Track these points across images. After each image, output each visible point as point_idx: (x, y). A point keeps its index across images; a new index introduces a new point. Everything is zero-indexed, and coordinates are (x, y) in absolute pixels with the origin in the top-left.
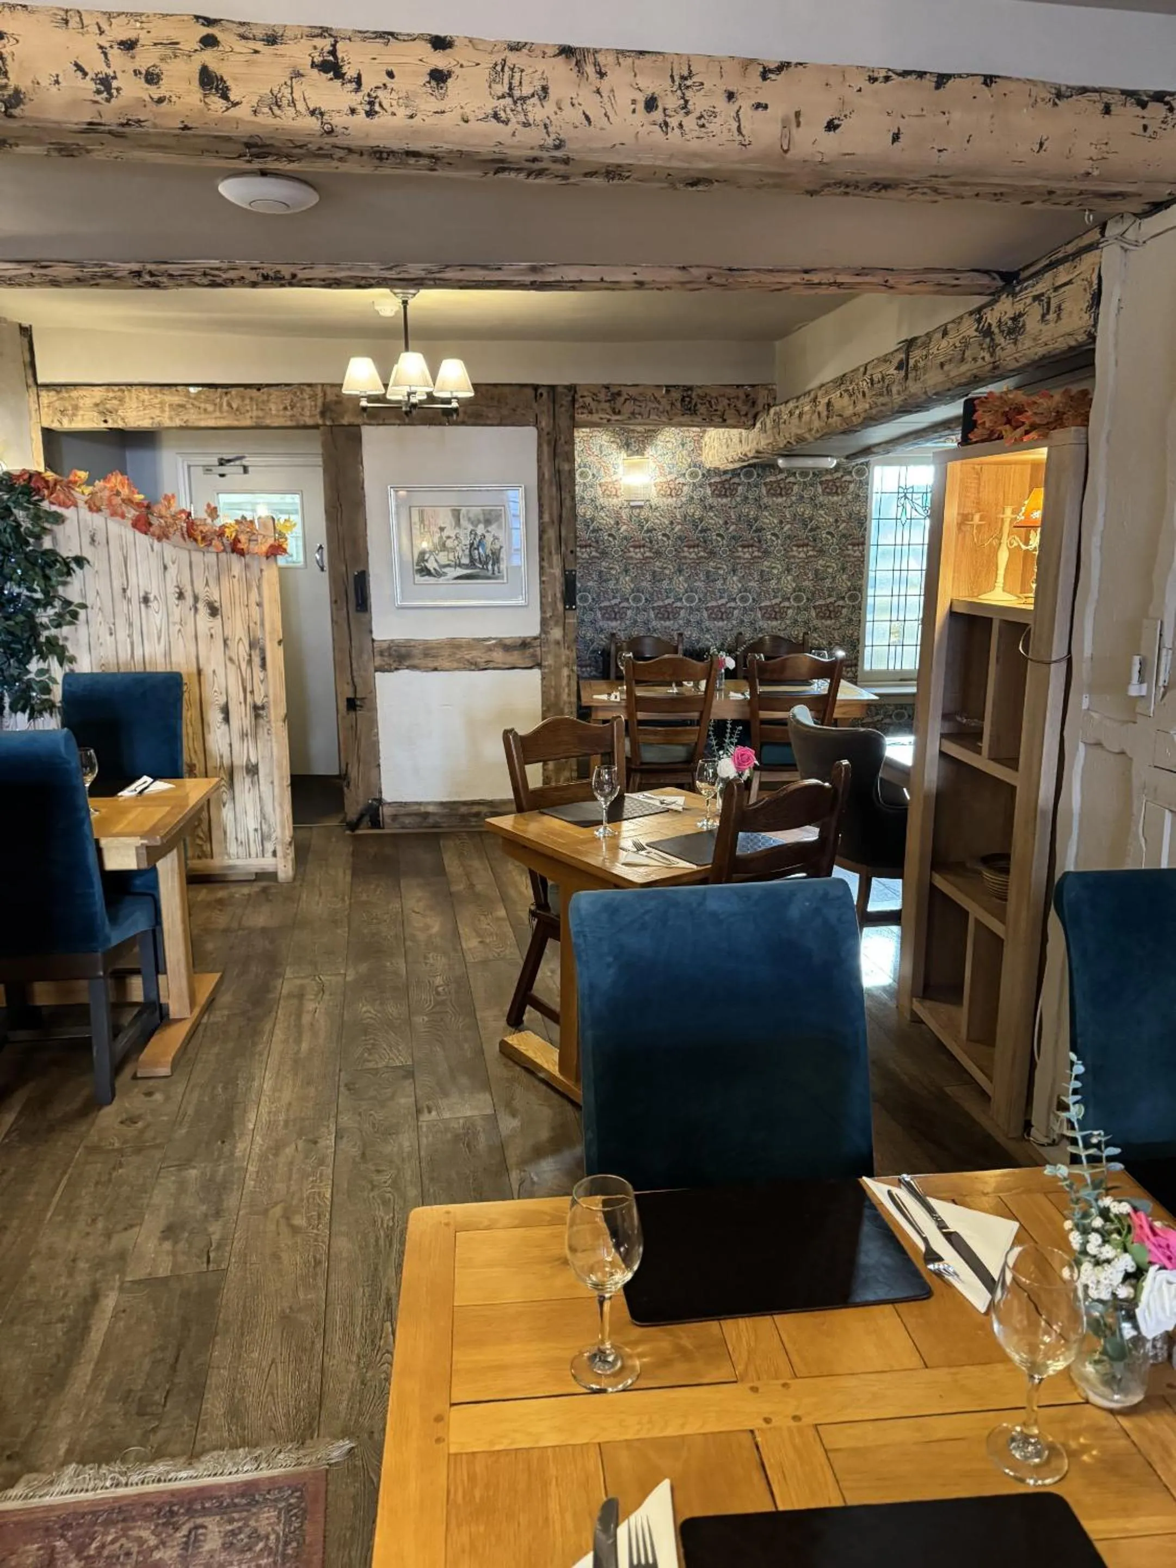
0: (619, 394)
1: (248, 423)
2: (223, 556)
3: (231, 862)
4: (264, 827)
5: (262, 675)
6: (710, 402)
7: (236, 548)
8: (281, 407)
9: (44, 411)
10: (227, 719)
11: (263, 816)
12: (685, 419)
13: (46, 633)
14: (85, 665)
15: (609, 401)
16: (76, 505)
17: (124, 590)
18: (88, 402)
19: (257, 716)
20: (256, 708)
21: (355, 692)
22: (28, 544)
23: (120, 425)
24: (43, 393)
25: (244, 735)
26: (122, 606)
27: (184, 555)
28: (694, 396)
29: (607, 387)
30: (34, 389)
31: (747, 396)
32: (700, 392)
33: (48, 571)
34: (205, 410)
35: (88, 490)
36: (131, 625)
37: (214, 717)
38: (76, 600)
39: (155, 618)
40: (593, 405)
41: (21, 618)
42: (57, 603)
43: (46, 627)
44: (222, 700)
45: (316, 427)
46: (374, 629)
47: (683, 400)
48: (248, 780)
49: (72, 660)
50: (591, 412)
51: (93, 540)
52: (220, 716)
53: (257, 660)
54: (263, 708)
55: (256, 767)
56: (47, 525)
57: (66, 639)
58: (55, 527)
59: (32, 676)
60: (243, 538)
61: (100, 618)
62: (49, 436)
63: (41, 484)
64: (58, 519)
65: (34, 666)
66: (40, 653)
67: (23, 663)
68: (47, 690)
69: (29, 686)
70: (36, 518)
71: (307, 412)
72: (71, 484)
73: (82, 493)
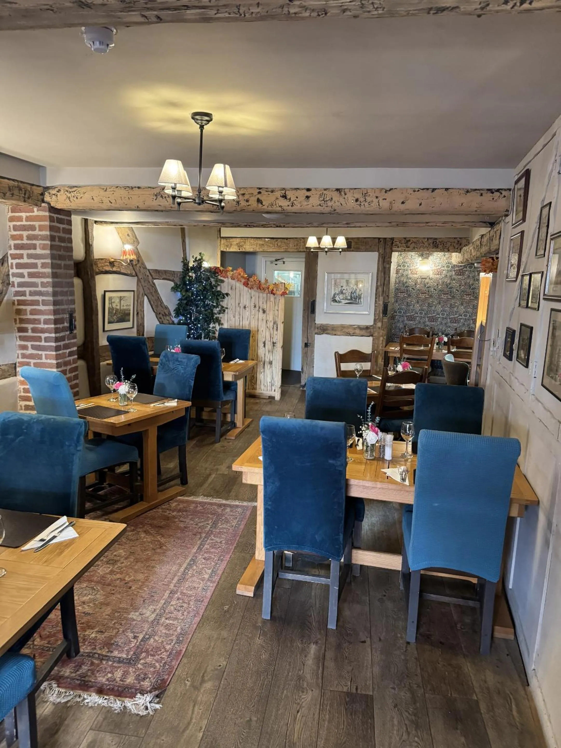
0: (409, 241)
1: (283, 250)
2: (268, 295)
3: (262, 392)
4: (273, 382)
5: (276, 333)
6: (444, 244)
7: (272, 293)
8: (293, 245)
9: (222, 245)
11: (272, 378)
12: (434, 250)
13: (216, 316)
14: (225, 326)
15: (405, 243)
16: (228, 277)
17: (239, 304)
18: (235, 243)
19: (274, 346)
20: (274, 343)
21: (308, 341)
22: (213, 288)
23: (244, 250)
24: (222, 240)
25: (269, 351)
26: (238, 309)
27: (257, 294)
28: (437, 242)
29: (405, 238)
30: (219, 239)
31: (458, 242)
32: (441, 240)
33: (218, 297)
34: (270, 246)
35: (232, 273)
36: (240, 315)
37: (261, 344)
38: (225, 306)
39: (247, 313)
40: (399, 245)
41: (209, 311)
42: (220, 307)
43: (216, 314)
44: (264, 340)
45: (304, 252)
46: (316, 319)
47: (433, 243)
48: (269, 366)
49: (222, 324)
50: (398, 247)
51: (231, 288)
52: (263, 345)
53: (275, 328)
54: (275, 343)
55: (272, 362)
56: (219, 283)
57: (221, 318)
58: (222, 284)
59: (211, 328)
60: (275, 289)
61: (231, 312)
62: (223, 253)
63: (219, 271)
64: (223, 281)
65: (211, 325)
66: (213, 321)
67: (209, 324)
68: (214, 333)
69: (209, 332)
70: (216, 281)
71: (301, 247)
72: (227, 271)
73: (230, 274)
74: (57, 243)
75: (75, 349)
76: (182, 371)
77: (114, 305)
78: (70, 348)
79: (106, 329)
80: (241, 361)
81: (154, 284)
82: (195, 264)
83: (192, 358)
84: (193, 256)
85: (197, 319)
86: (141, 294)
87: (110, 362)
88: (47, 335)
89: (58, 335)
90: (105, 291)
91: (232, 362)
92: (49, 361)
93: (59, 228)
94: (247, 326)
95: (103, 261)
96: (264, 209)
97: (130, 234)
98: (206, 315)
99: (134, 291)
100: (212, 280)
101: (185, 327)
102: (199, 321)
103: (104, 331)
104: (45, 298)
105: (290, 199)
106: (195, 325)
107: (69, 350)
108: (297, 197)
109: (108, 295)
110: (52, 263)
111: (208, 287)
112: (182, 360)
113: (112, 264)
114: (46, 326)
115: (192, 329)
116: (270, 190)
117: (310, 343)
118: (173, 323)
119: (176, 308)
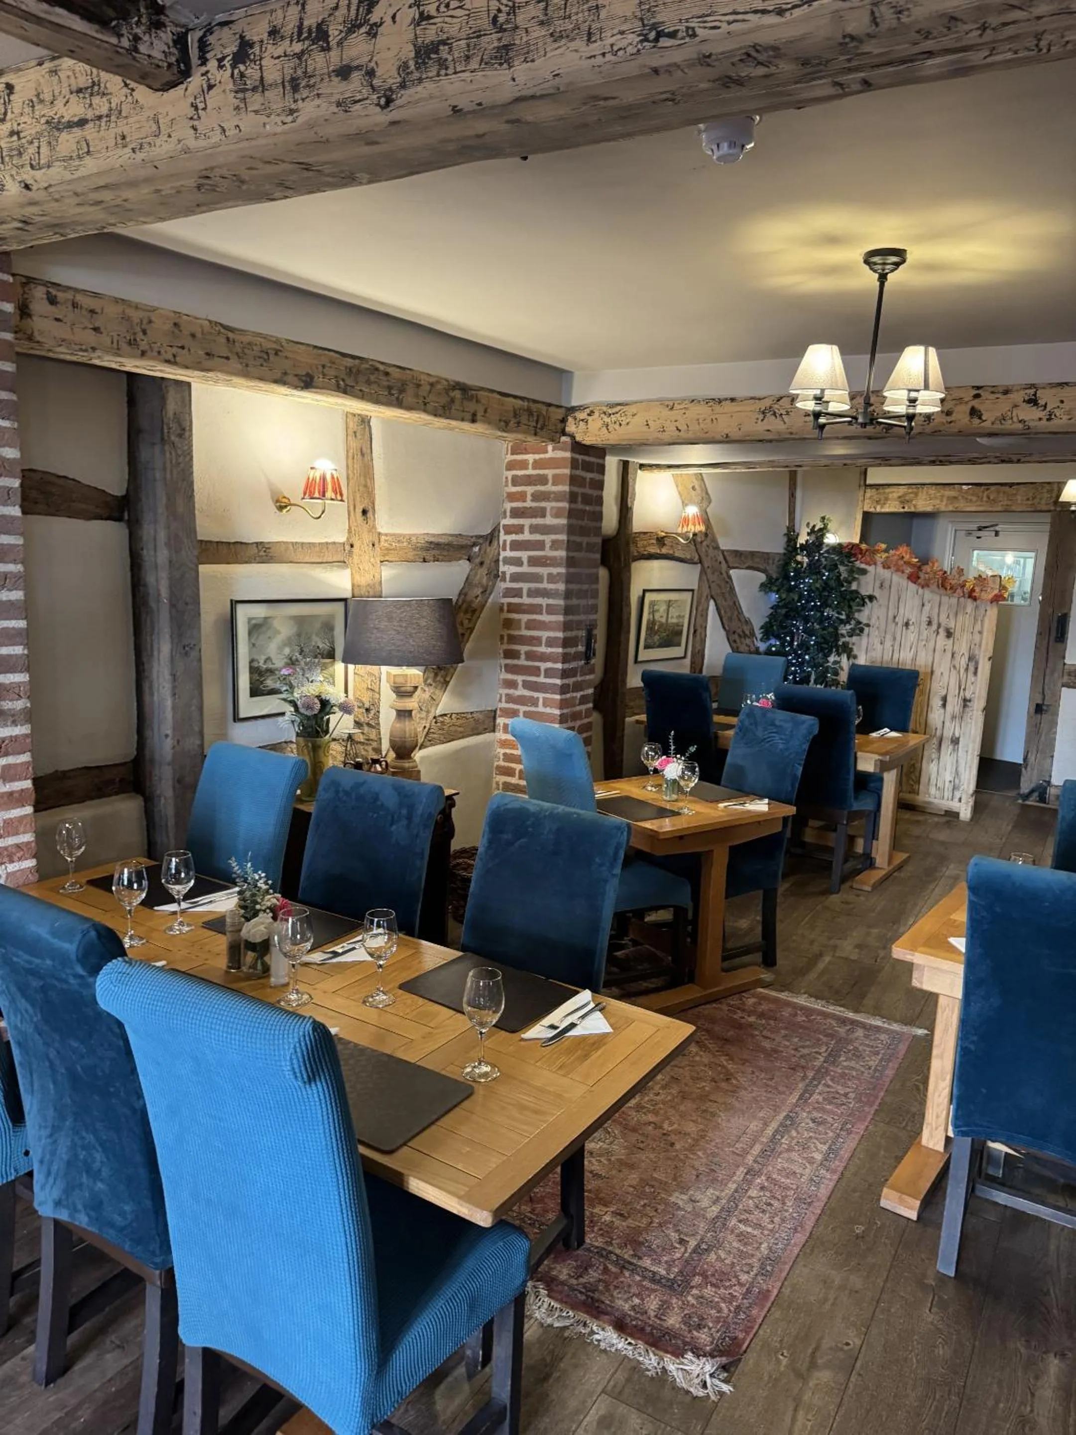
1: (1000, 509)
2: (962, 599)
3: (932, 800)
4: (957, 781)
5: (973, 679)
7: (971, 596)
8: (1025, 498)
9: (867, 501)
10: (944, 705)
11: (957, 773)
13: (843, 640)
14: (862, 660)
16: (875, 564)
17: (895, 617)
18: (895, 495)
19: (965, 706)
20: (965, 701)
21: (1044, 699)
22: (843, 586)
23: (913, 510)
24: (868, 490)
25: (953, 717)
26: (891, 627)
27: (937, 598)
30: (864, 488)
33: (851, 603)
34: (971, 501)
35: (885, 555)
36: (895, 639)
37: (936, 702)
38: (865, 621)
39: (911, 636)
41: (831, 630)
42: (853, 622)
43: (844, 636)
44: (944, 693)
45: (1055, 512)
46: (1067, 655)
48: (951, 747)
49: (855, 657)
51: (882, 586)
52: (941, 703)
53: (971, 669)
54: (970, 701)
55: (958, 739)
56: (856, 576)
57: (854, 644)
58: (860, 577)
59: (830, 664)
60: (977, 589)
61: (876, 633)
62: (867, 516)
63: (858, 551)
64: (864, 572)
65: (832, 659)
66: (837, 651)
67: (827, 656)
68: (836, 673)
69: (826, 670)
70: (851, 571)
71: (1043, 502)
72: (875, 552)
73: (881, 557)
74: (580, 506)
75: (591, 691)
76: (781, 746)
77: (657, 616)
78: (582, 690)
79: (640, 659)
80: (894, 734)
81: (730, 577)
82: (812, 539)
83: (804, 722)
84: (808, 524)
85: (804, 646)
86: (705, 595)
87: (643, 717)
88: (549, 665)
89: (566, 666)
90: (645, 591)
91: (874, 735)
92: (548, 710)
93: (584, 479)
94: (909, 662)
95: (647, 537)
96: (983, 428)
97: (697, 487)
98: (823, 638)
99: (693, 590)
100: (842, 568)
101: (781, 660)
102: (808, 649)
103: (636, 661)
104: (551, 601)
105: (1045, 406)
106: (799, 656)
107: (582, 693)
108: (1062, 402)
109: (649, 597)
110: (568, 541)
111: (832, 583)
112: (782, 723)
113: (661, 541)
114: (550, 650)
115: (793, 665)
116: (1001, 390)
117: (1048, 706)
118: (757, 652)
119: (766, 623)
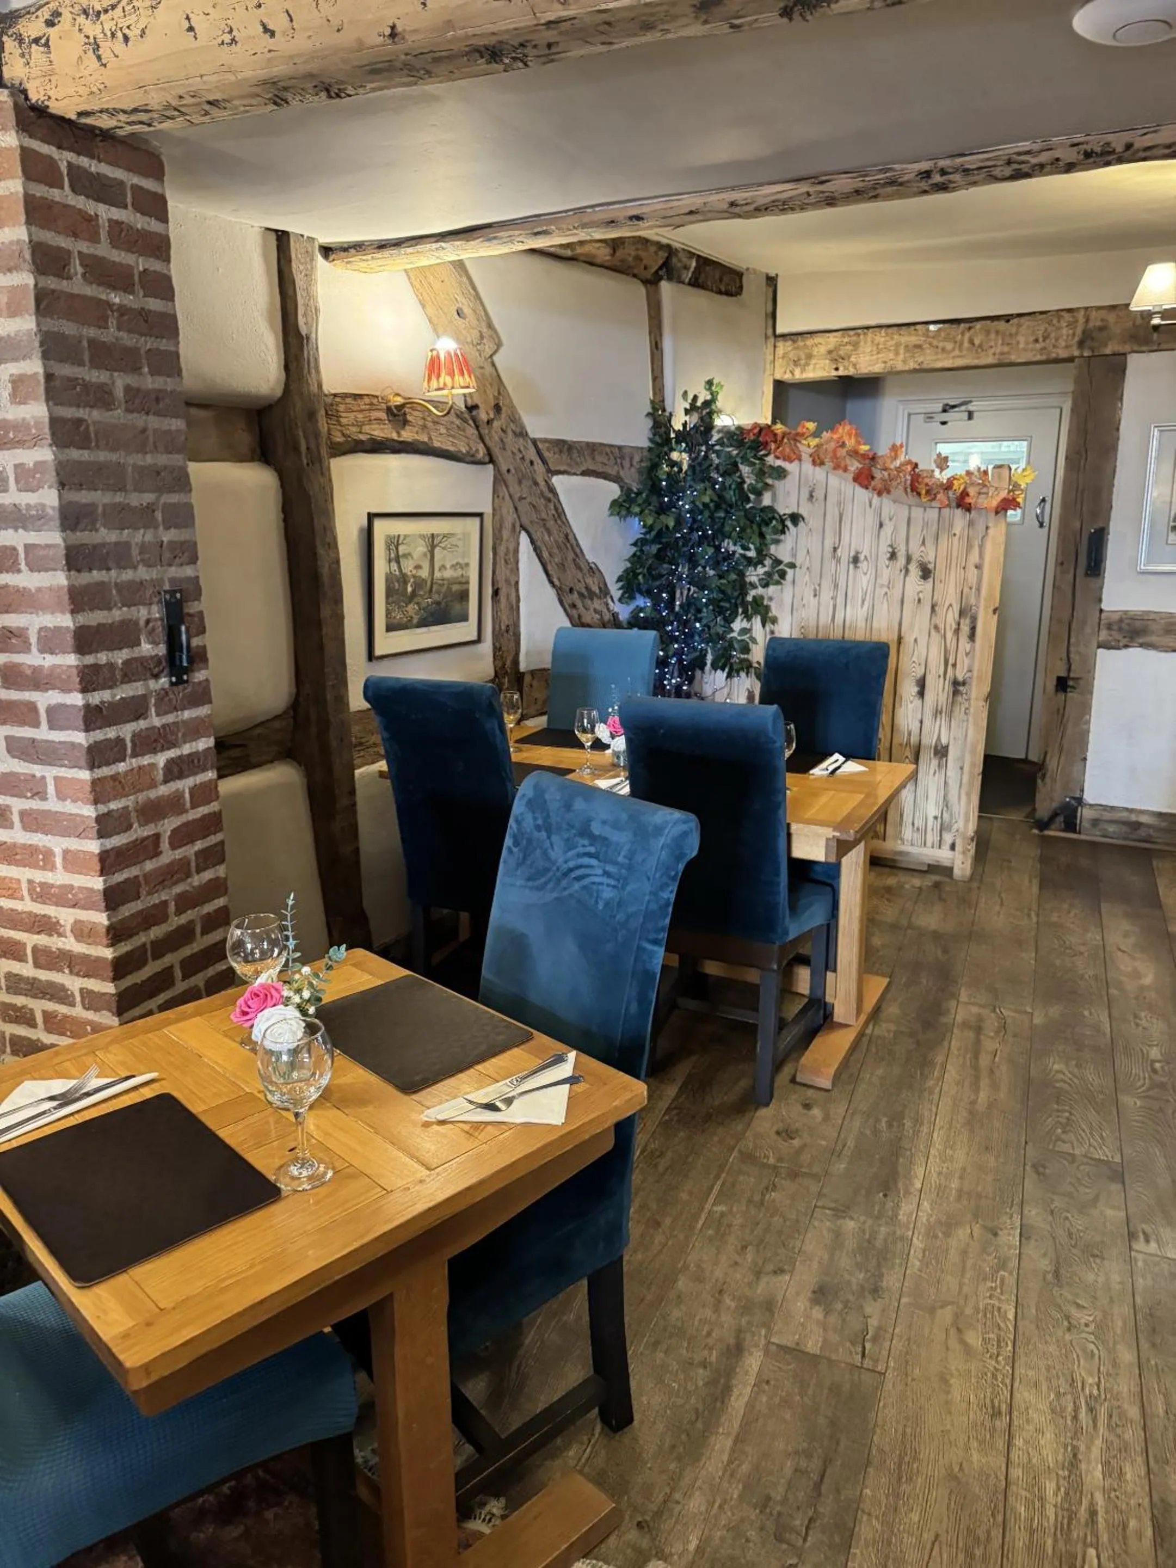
1: (990, 361)
2: (946, 511)
3: (904, 848)
4: (945, 816)
5: (968, 647)
7: (962, 503)
8: (1032, 339)
9: (779, 362)
10: (921, 694)
11: (946, 804)
13: (753, 592)
14: (787, 628)
16: (799, 459)
17: (835, 549)
18: (823, 349)
19: (956, 693)
20: (955, 683)
21: (1069, 669)
22: (749, 500)
23: (851, 372)
24: (780, 343)
25: (937, 713)
26: (831, 566)
27: (904, 511)
30: (772, 340)
33: (764, 529)
34: (944, 350)
35: (814, 442)
36: (836, 586)
37: (908, 689)
38: (786, 559)
39: (862, 579)
41: (733, 576)
42: (768, 562)
43: (754, 587)
44: (920, 672)
45: (1072, 359)
46: (1104, 596)
48: (935, 762)
49: (774, 621)
51: (811, 496)
52: (915, 690)
53: (965, 630)
54: (963, 683)
55: (946, 747)
56: (769, 481)
57: (771, 599)
58: (776, 483)
59: (734, 635)
60: (971, 492)
61: (807, 579)
62: (781, 388)
63: (769, 438)
64: (781, 473)
65: (738, 625)
66: (745, 612)
67: (729, 621)
68: (746, 650)
69: (731, 646)
70: (761, 474)
71: (1062, 343)
72: (797, 438)
73: (807, 446)
77: (408, 567)
79: (377, 650)
80: (852, 769)
81: (552, 490)
82: (693, 420)
84: (685, 394)
85: (690, 604)
86: (508, 524)
90: (369, 517)
91: (819, 771)
94: (861, 624)
95: (360, 404)
98: (722, 592)
99: (481, 515)
100: (745, 469)
101: (651, 634)
102: (699, 611)
103: (368, 655)
106: (685, 624)
109: (383, 528)
111: (731, 495)
113: (396, 414)
115: (676, 640)
117: (1076, 679)
118: (615, 623)
119: (626, 571)
